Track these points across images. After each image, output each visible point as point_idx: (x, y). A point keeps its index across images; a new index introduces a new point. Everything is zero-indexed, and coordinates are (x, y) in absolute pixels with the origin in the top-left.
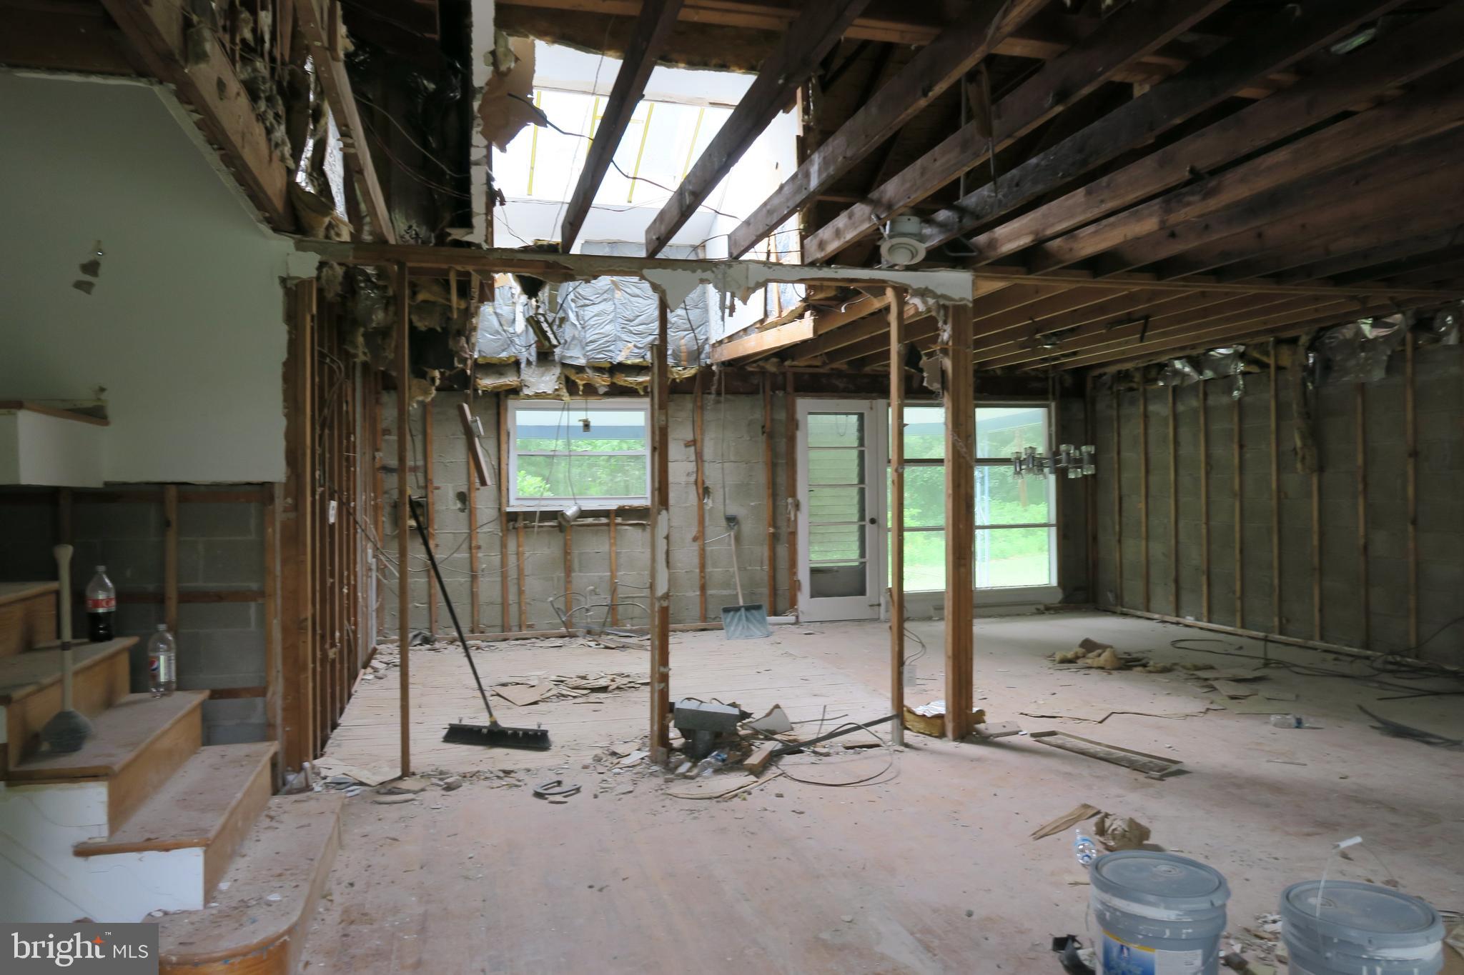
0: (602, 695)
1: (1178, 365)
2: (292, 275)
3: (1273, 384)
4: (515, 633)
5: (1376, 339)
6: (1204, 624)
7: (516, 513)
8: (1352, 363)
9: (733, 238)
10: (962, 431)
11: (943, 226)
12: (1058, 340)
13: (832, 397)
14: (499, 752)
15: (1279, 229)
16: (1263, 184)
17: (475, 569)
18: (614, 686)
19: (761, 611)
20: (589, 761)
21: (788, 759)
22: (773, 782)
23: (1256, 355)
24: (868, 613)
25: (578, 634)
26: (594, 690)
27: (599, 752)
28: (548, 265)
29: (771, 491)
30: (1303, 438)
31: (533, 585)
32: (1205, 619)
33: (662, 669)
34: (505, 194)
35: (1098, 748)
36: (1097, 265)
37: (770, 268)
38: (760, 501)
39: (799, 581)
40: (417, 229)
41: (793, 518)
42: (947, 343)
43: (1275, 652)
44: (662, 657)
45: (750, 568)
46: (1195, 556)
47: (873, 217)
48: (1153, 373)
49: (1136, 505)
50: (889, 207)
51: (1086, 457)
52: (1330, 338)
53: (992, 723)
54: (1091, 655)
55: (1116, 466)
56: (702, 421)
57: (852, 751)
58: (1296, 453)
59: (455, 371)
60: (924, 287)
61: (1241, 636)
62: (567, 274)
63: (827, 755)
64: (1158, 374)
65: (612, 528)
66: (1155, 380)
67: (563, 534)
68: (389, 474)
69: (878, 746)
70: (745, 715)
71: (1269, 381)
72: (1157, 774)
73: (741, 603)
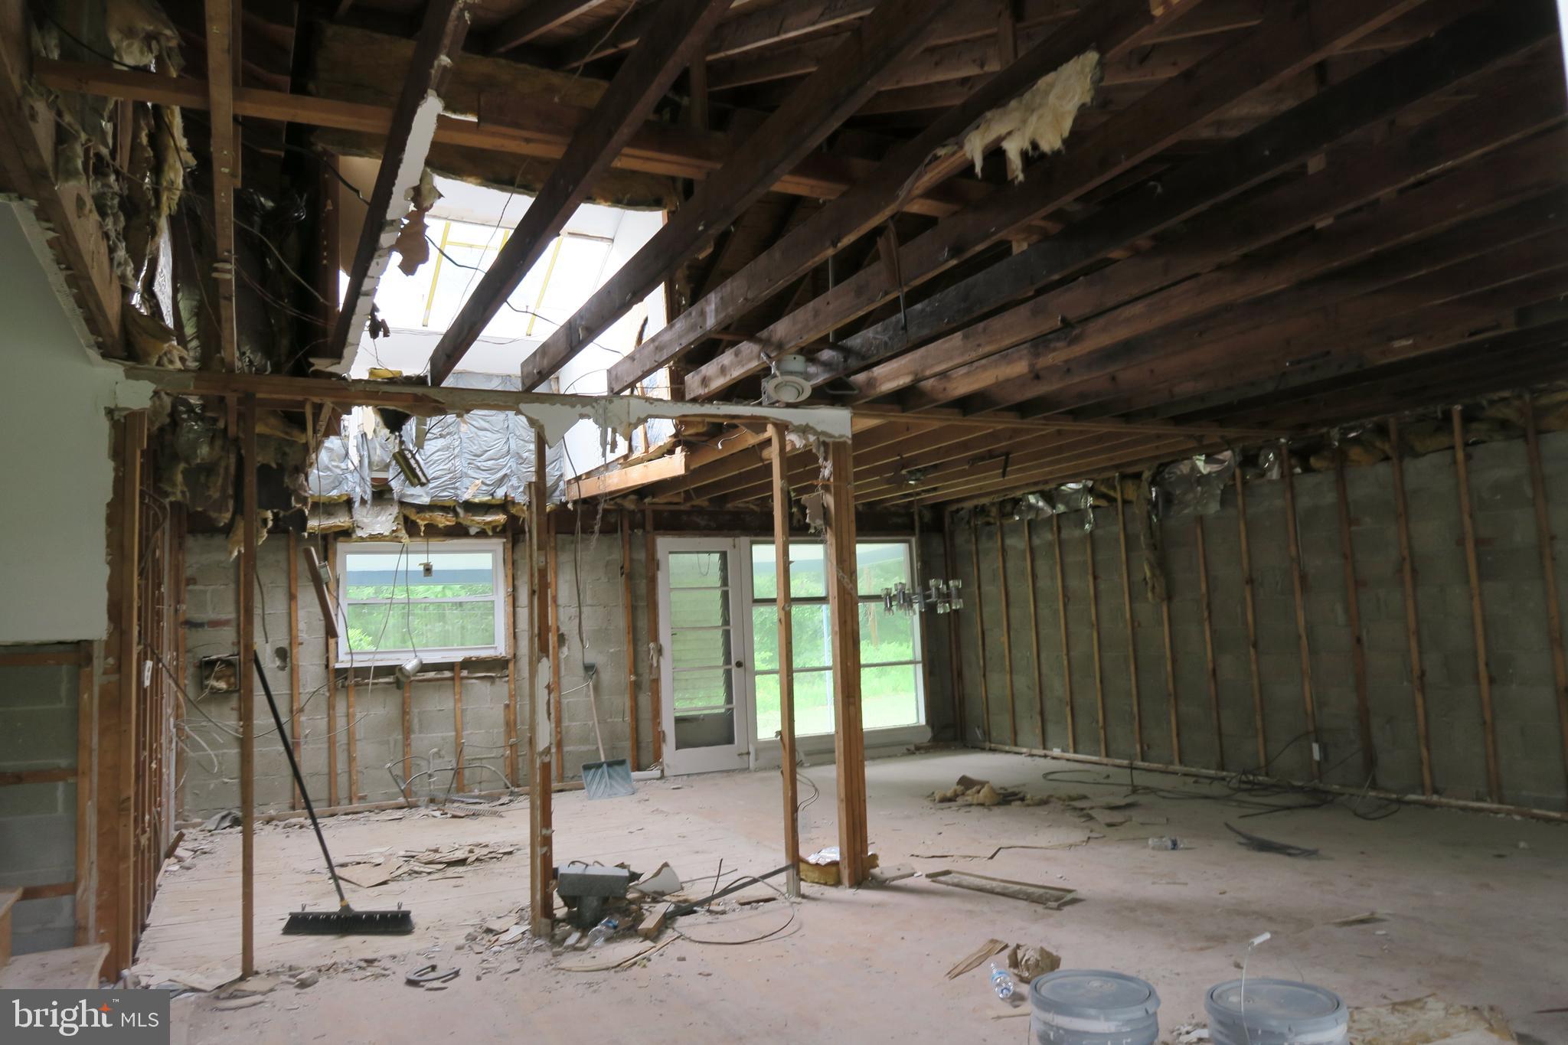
0: (460, 869)
1: (1032, 499)
2: (121, 405)
3: (1121, 517)
4: (345, 807)
5: (1210, 474)
6: (1071, 755)
7: (346, 670)
8: (1190, 496)
9: (614, 373)
10: (845, 566)
11: (827, 365)
12: (923, 475)
13: (695, 535)
14: (354, 941)
15: (1130, 374)
16: (1122, 333)
17: (296, 735)
18: (472, 858)
19: (624, 767)
20: (462, 941)
21: (682, 922)
22: (670, 946)
23: (1104, 489)
24: (736, 763)
25: (419, 803)
26: (451, 864)
27: (471, 930)
28: (417, 399)
29: (631, 636)
30: (1152, 568)
31: (366, 751)
32: (1071, 750)
33: (544, 832)
34: (389, 325)
35: (994, 884)
36: (966, 404)
37: (651, 403)
38: (621, 647)
39: (664, 732)
40: (252, 357)
41: (655, 665)
42: (829, 479)
43: (1140, 779)
44: (543, 818)
45: (609, 720)
46: (1058, 687)
47: (762, 355)
48: (1009, 508)
49: (998, 638)
50: (780, 347)
51: (954, 592)
52: (1169, 473)
53: (885, 867)
54: (969, 792)
55: (977, 600)
56: (556, 562)
57: (748, 907)
58: (1146, 583)
59: (290, 512)
60: (804, 423)
61: (1106, 765)
62: (438, 408)
63: (723, 913)
64: (1014, 508)
65: (457, 683)
66: (1012, 514)
67: (401, 691)
68: (193, 630)
69: (774, 899)
70: (635, 876)
71: (1117, 514)
72: (1054, 904)
73: (603, 760)
